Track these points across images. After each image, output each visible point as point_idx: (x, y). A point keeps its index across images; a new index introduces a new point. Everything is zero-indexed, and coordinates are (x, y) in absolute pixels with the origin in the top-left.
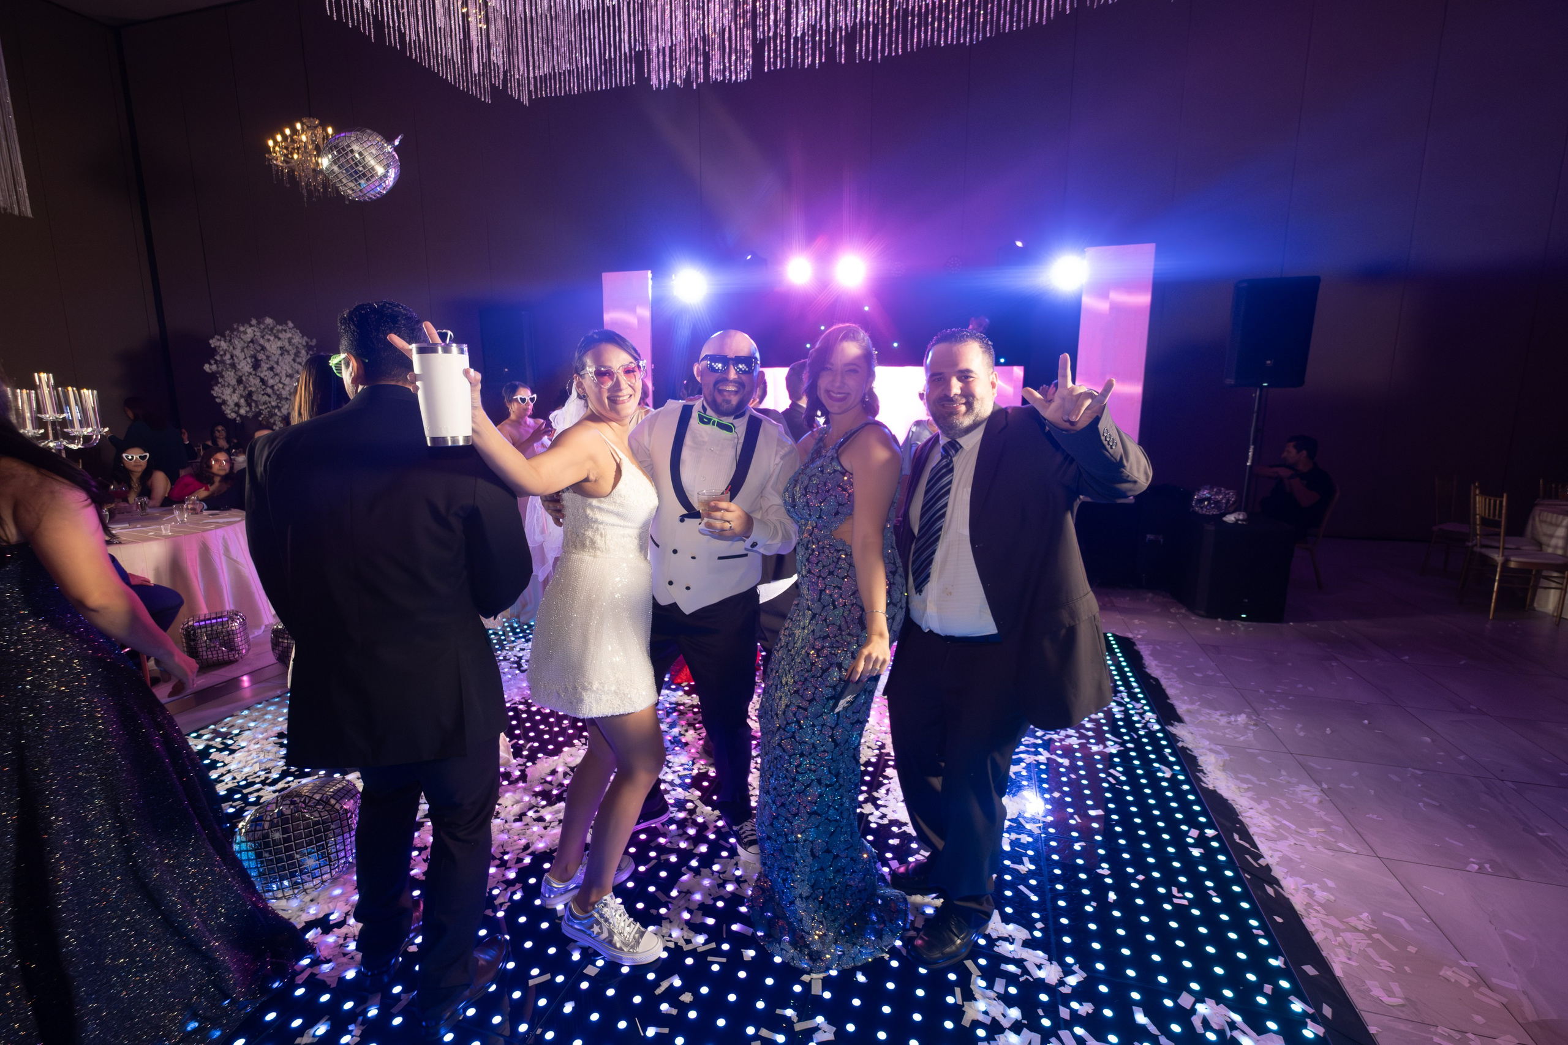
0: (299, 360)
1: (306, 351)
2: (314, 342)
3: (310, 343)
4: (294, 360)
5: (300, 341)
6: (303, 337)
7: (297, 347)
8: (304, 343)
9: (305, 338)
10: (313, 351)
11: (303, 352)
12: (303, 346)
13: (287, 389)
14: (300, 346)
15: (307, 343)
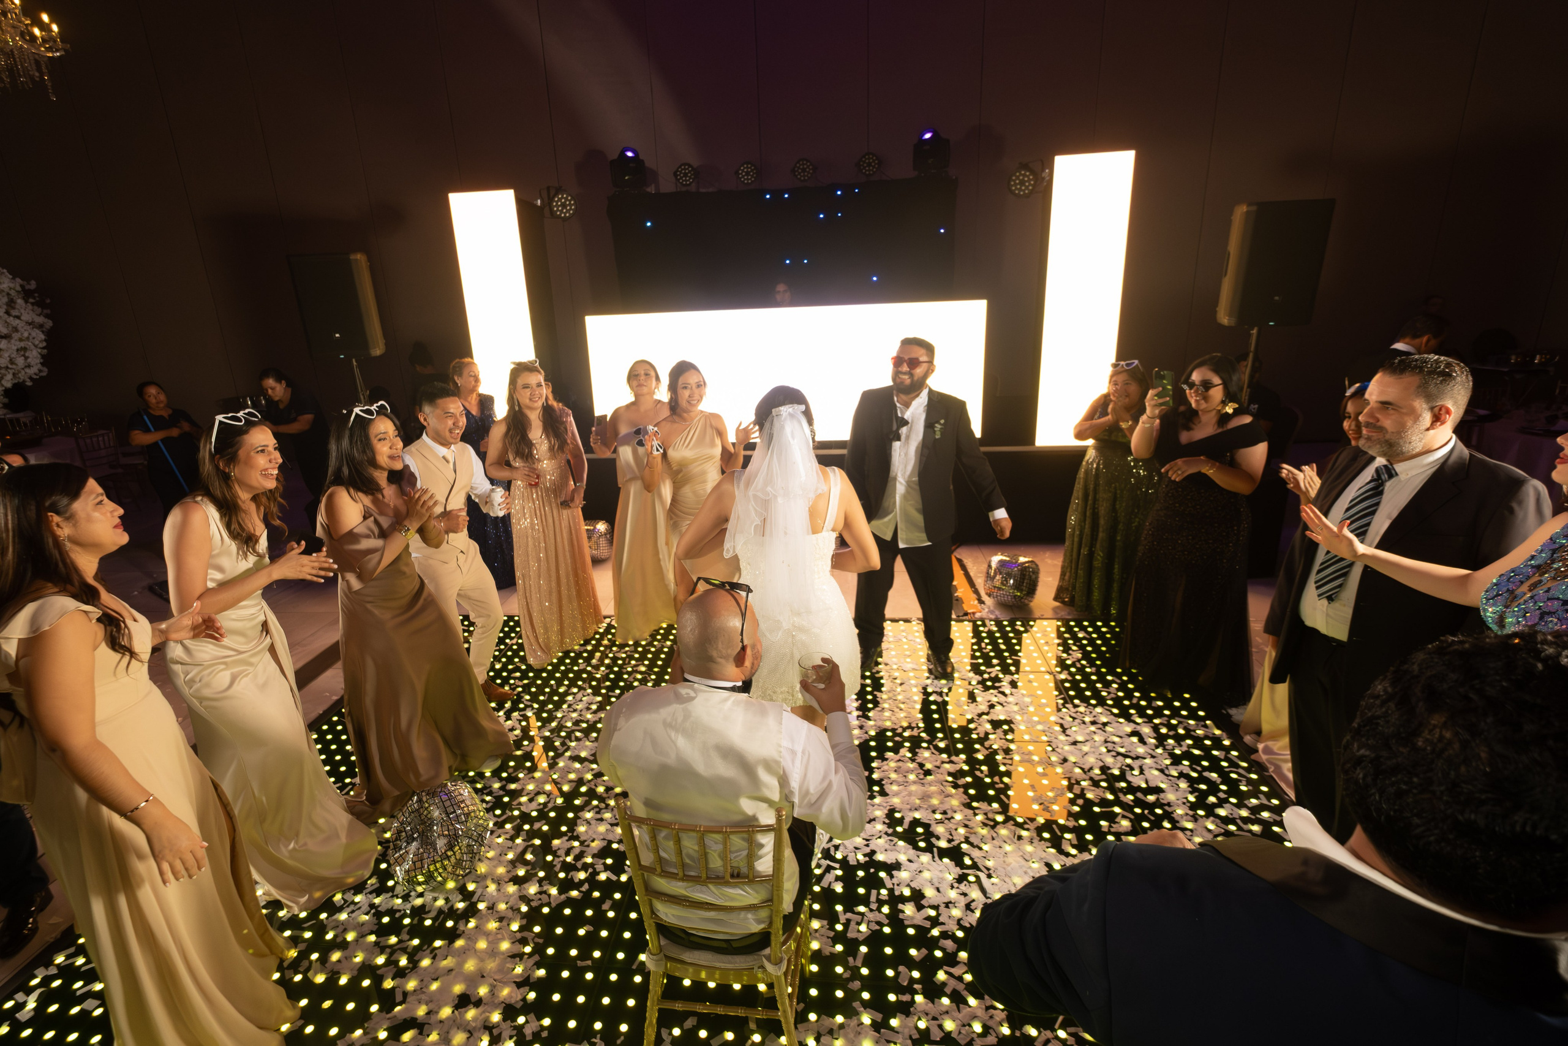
0: (14, 313)
1: (24, 298)
2: (33, 285)
3: (27, 287)
4: (7, 313)
5: (12, 285)
6: (13, 278)
7: (8, 294)
8: (19, 289)
9: (18, 280)
10: (34, 298)
11: (20, 301)
12: (17, 291)
13: (6, 355)
14: (13, 293)
15: (21, 286)
